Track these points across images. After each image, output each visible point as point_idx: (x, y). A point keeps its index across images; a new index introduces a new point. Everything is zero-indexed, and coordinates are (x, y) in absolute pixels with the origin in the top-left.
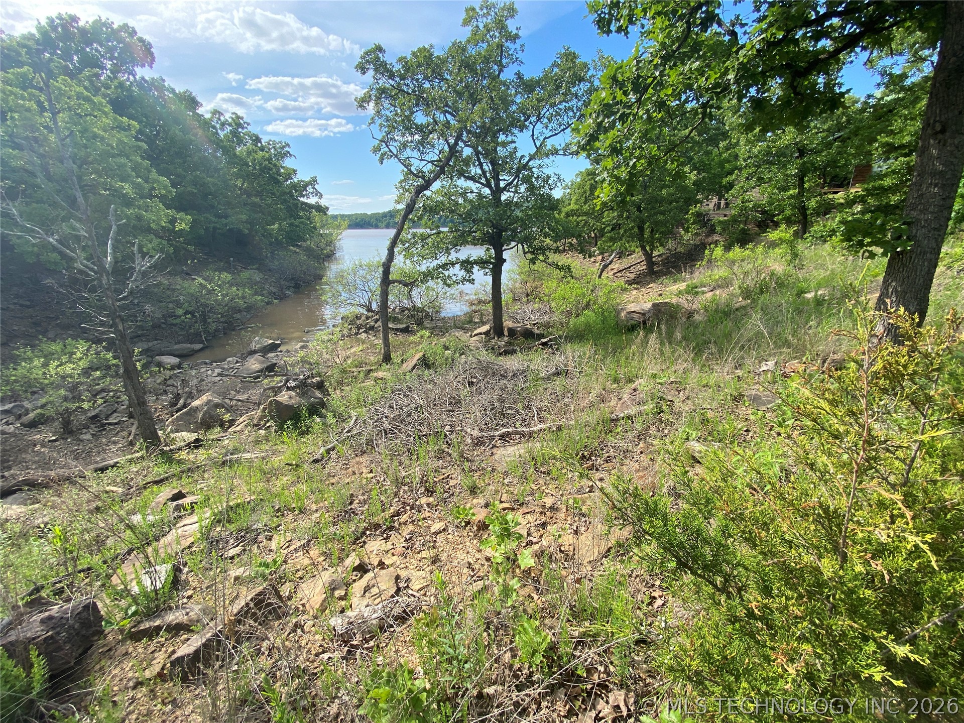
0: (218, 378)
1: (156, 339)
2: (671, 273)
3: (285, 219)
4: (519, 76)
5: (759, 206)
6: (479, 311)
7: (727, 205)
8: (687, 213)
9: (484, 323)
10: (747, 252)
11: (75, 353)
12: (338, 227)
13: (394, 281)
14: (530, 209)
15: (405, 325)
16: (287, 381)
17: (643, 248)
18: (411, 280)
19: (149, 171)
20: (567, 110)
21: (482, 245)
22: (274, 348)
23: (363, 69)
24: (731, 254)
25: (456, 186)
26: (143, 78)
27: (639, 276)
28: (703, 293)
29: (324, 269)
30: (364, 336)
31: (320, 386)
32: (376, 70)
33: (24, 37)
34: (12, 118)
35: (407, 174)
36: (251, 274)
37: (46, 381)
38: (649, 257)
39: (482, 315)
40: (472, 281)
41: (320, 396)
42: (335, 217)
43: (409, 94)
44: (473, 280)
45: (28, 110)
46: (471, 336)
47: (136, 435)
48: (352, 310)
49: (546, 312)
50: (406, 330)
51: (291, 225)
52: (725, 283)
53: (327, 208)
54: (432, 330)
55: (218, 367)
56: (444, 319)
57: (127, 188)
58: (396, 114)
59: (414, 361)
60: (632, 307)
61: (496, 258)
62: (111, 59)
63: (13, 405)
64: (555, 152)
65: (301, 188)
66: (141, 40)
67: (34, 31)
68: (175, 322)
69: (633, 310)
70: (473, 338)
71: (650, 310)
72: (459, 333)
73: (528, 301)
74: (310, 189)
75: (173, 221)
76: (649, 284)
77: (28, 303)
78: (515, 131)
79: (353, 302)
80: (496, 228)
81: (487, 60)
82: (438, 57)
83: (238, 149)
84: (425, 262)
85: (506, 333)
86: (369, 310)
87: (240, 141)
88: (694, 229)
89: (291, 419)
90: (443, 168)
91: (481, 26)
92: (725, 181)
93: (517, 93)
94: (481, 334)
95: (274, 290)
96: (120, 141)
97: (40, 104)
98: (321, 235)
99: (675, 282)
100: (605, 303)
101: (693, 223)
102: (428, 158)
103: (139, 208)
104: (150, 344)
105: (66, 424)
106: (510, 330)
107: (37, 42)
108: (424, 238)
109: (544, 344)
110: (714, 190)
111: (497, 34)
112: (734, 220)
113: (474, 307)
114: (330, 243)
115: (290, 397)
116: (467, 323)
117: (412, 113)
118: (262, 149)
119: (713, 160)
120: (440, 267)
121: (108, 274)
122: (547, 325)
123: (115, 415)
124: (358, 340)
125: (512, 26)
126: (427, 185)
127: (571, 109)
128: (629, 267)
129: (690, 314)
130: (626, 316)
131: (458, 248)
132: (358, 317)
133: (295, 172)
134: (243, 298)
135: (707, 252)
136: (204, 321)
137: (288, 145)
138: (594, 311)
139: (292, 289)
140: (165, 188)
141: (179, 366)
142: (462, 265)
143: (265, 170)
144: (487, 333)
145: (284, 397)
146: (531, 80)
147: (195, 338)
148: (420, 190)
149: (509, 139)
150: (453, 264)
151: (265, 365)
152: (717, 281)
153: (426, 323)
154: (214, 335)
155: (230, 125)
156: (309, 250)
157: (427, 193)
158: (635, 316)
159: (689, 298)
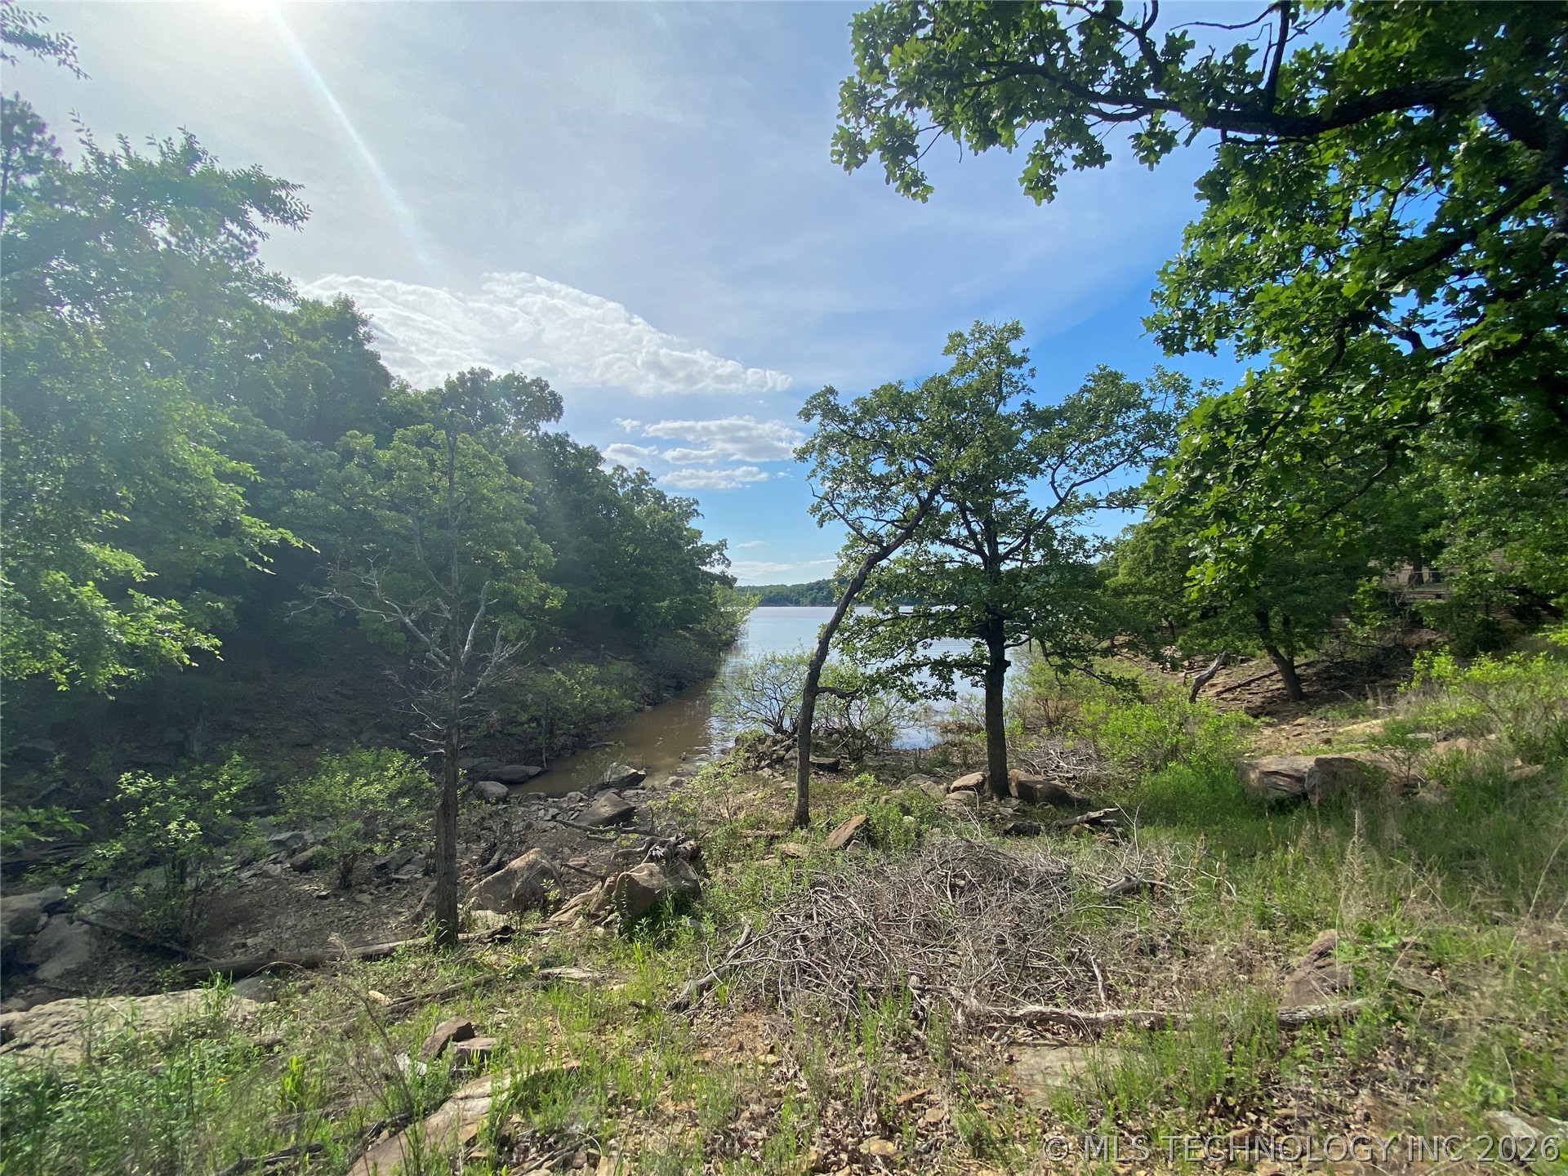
0: (551, 824)
1: (485, 755)
2: (1340, 698)
3: (678, 595)
4: (1028, 406)
5: (1510, 579)
6: (961, 743)
7: (1437, 577)
8: (1353, 590)
9: (970, 768)
10: (1511, 670)
11: (387, 770)
12: (746, 604)
13: (824, 690)
14: (1053, 586)
15: (832, 760)
16: (651, 844)
17: (1273, 651)
18: (852, 690)
19: (532, 537)
20: (1108, 446)
21: (967, 637)
22: (634, 781)
23: (807, 415)
24: (1475, 672)
25: (927, 552)
26: (546, 434)
27: (1271, 701)
28: (1428, 744)
29: (719, 662)
30: (766, 772)
31: (694, 857)
32: (824, 416)
33: (430, 392)
34: (400, 477)
35: (855, 540)
36: (623, 668)
37: (343, 806)
38: (1287, 668)
39: (966, 752)
40: (952, 696)
41: (694, 877)
42: (743, 590)
43: (864, 439)
44: (954, 693)
45: (418, 469)
46: (948, 790)
47: (427, 904)
48: (753, 727)
49: (1089, 759)
50: (833, 769)
51: (685, 601)
52: (1476, 728)
53: (735, 580)
54: (879, 771)
55: (555, 805)
56: (897, 753)
57: (502, 556)
58: (846, 465)
59: (849, 830)
60: (1270, 763)
61: (991, 659)
62: (516, 414)
63: (289, 834)
64: (1094, 504)
65: (704, 554)
66: (553, 394)
67: (442, 386)
68: (514, 730)
69: (1273, 768)
70: (953, 795)
71: (1311, 773)
72: (925, 783)
73: (1052, 735)
74: (716, 555)
75: (544, 597)
76: (1296, 717)
77: (351, 693)
78: (1024, 477)
79: (755, 715)
80: (994, 613)
81: (979, 393)
82: (910, 395)
83: (637, 509)
84: (873, 660)
85: (1014, 791)
86: (779, 729)
87: (641, 500)
88: (1376, 619)
89: (647, 915)
90: (910, 529)
91: (970, 353)
92: (1424, 538)
93: (1024, 428)
94: (966, 788)
95: (649, 691)
96: (509, 504)
97: (432, 463)
98: (721, 614)
99: (1354, 716)
100: (1211, 750)
101: (1370, 609)
102: (887, 517)
103: (510, 580)
104: (476, 761)
105: (347, 872)
106: (1022, 786)
107: (443, 396)
108: (873, 624)
109: (1094, 822)
110: (1402, 553)
111: (994, 360)
112: (1461, 605)
113: (950, 737)
114: (732, 626)
115: (651, 874)
116: (939, 765)
117: (868, 462)
118: (665, 508)
119: (1391, 503)
120: (898, 669)
121: (460, 668)
122: (1095, 782)
123: (408, 867)
124: (757, 779)
125: (1015, 348)
126: (885, 552)
127: (1117, 444)
128: (1249, 683)
129: (1408, 787)
130: (1260, 780)
131: (929, 641)
132: (761, 740)
133: (700, 533)
134: (608, 701)
135: (1416, 663)
136: (551, 732)
137: (697, 502)
138: (1188, 762)
139: (672, 691)
140: (546, 556)
141: (504, 799)
142: (933, 669)
143: (665, 532)
144: (978, 787)
145: (642, 872)
146: (1047, 411)
147: (532, 757)
148: (873, 560)
149: (1014, 487)
150: (919, 666)
151: (618, 809)
152: (1453, 722)
153: (869, 759)
154: (557, 755)
155: (632, 481)
156: (703, 635)
157: (884, 563)
158: (1281, 781)
159: (1398, 753)
